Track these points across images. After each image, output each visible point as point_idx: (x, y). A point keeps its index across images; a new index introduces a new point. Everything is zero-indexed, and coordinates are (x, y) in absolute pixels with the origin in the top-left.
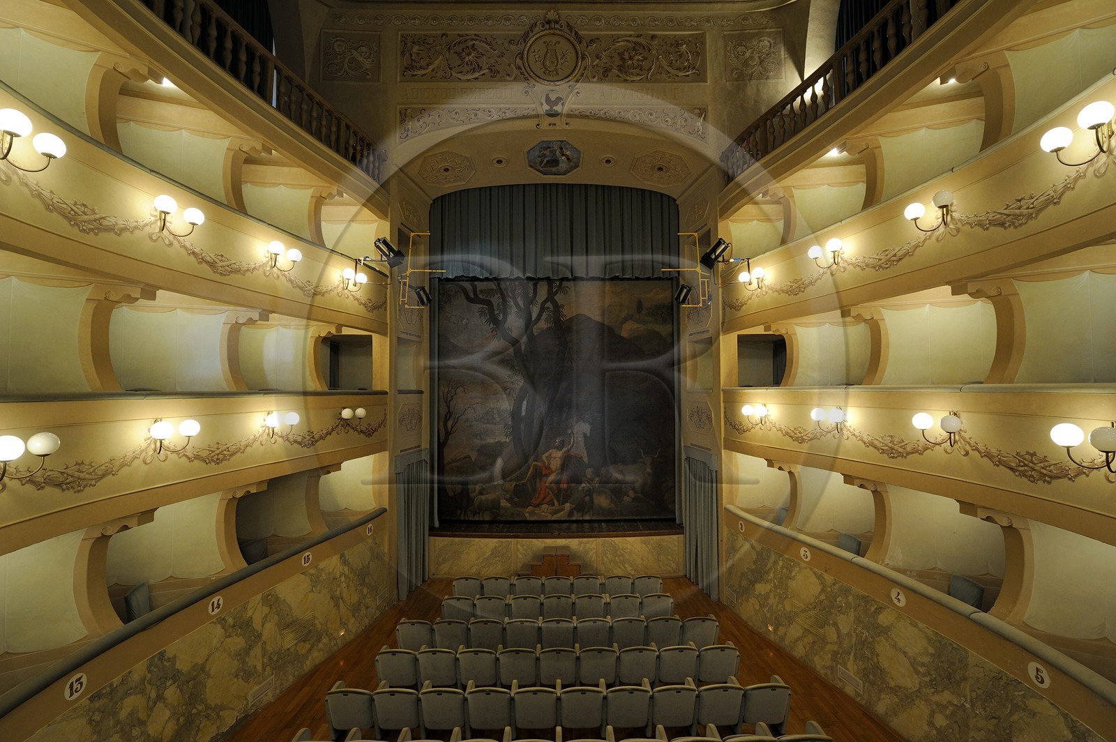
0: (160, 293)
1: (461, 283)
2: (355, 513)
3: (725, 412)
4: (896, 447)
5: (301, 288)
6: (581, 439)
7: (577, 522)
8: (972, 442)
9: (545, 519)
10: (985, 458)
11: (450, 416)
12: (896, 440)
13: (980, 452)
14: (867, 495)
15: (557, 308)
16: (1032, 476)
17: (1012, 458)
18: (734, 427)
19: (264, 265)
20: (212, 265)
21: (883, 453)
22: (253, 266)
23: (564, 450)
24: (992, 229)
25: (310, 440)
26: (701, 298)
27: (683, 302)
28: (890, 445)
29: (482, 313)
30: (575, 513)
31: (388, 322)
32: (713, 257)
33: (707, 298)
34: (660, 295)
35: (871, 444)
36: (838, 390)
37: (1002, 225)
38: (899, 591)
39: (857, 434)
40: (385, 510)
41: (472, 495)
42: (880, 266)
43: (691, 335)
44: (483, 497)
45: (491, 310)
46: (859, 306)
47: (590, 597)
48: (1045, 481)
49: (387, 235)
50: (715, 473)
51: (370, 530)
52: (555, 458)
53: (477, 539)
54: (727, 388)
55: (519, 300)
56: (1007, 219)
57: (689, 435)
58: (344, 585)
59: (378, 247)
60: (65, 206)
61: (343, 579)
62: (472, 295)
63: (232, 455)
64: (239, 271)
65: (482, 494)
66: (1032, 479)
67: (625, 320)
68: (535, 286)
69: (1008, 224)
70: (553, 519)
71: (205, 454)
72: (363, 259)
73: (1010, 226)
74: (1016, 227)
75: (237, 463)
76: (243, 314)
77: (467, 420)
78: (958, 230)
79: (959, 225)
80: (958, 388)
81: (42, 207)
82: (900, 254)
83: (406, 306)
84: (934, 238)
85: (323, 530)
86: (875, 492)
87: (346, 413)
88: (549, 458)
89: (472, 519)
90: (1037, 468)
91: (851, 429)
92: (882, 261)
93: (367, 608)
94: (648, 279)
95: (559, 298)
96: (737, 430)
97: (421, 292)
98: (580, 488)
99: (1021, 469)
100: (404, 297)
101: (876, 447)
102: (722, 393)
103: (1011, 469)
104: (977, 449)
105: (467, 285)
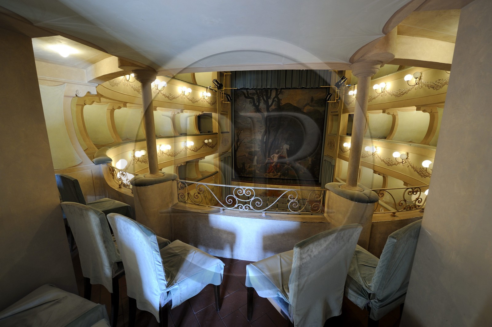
0: (157, 108)
1: (242, 90)
2: (208, 172)
3: (340, 144)
4: (390, 162)
5: (191, 101)
6: (285, 150)
7: (282, 179)
8: (410, 163)
9: (271, 177)
10: (412, 169)
11: (239, 141)
12: (390, 160)
13: (411, 166)
14: (381, 177)
15: (279, 100)
16: (422, 175)
17: (419, 169)
18: (342, 150)
19: (181, 95)
20: (168, 97)
21: (386, 164)
22: (178, 96)
23: (279, 154)
24: (431, 88)
25: (196, 150)
26: (336, 98)
27: (328, 100)
28: (388, 161)
29: (250, 102)
30: (282, 176)
31: (217, 108)
32: (340, 84)
33: (338, 98)
34: (320, 95)
35: (383, 161)
36: (376, 140)
37: (433, 88)
38: (382, 208)
39: (379, 156)
40: (218, 172)
41: (246, 168)
42: (397, 96)
43: (331, 112)
44: (250, 169)
45: (254, 102)
46: (389, 109)
47: (283, 203)
48: (424, 177)
49: (216, 78)
50: (333, 166)
51: (214, 178)
52: (275, 157)
53: (247, 183)
54: (341, 135)
55: (264, 97)
56: (435, 86)
57: (326, 152)
58: (207, 193)
59: (214, 83)
60: (137, 88)
61: (207, 191)
62: (247, 95)
63: (177, 154)
64: (175, 98)
65: (249, 168)
66: (422, 176)
67: (306, 105)
68: (271, 91)
69: (435, 88)
70: (274, 177)
71: (171, 154)
72: (209, 87)
73: (435, 89)
74: (436, 90)
75: (178, 157)
76: (176, 111)
77: (245, 142)
78: (422, 87)
79: (422, 85)
80: (410, 144)
81: (133, 90)
82: (404, 92)
83: (223, 102)
84: (414, 88)
85: (201, 177)
86: (383, 177)
87: (206, 141)
88: (273, 157)
89: (246, 176)
90: (424, 173)
91: (378, 155)
92: (398, 94)
93: (214, 200)
94: (317, 88)
95: (280, 96)
96: (343, 151)
97: (228, 97)
98: (284, 168)
99: (420, 173)
100: (222, 98)
101: (384, 162)
102: (339, 137)
103: (418, 173)
104: (411, 165)
105: (245, 91)
